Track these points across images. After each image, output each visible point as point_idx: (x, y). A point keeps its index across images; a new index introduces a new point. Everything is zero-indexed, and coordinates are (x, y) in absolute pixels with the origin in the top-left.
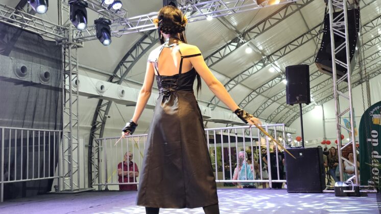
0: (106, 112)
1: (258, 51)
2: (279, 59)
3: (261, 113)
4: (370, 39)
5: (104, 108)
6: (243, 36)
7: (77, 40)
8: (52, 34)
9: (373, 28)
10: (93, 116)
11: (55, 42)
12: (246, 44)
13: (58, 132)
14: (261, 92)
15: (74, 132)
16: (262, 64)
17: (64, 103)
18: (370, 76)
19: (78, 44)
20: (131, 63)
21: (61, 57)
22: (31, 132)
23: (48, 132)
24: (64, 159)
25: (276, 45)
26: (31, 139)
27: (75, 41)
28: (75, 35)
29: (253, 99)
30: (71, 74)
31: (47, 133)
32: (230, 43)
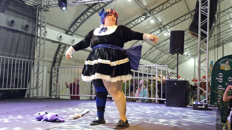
0: (63, 52)
1: (158, 22)
2: (171, 28)
3: (157, 60)
4: (226, 20)
5: (62, 50)
6: (149, 12)
7: (46, 6)
8: (31, 1)
9: (228, 13)
10: (54, 54)
11: (32, 6)
12: (151, 17)
13: (32, 61)
14: (158, 47)
15: (41, 63)
16: (160, 31)
17: (36, 44)
18: (225, 42)
19: (47, 9)
20: (80, 24)
21: (36, 16)
22: (14, 60)
23: (25, 61)
24: (34, 78)
25: (169, 19)
26: (14, 65)
28: (45, 3)
29: (153, 51)
30: (41, 27)
32: (141, 16)
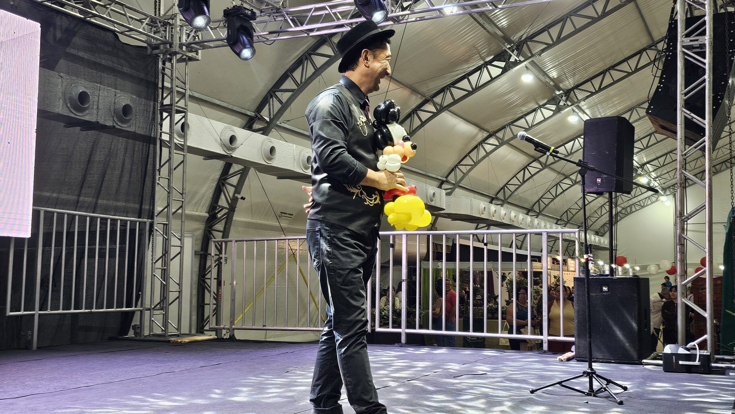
0: (238, 188)
1: (548, 80)
2: (590, 98)
3: (547, 205)
5: (234, 180)
6: (517, 49)
7: (188, 46)
8: (141, 33)
10: (211, 195)
11: (146, 48)
12: (523, 64)
13: (145, 222)
14: (548, 163)
15: (175, 224)
16: (554, 107)
17: (158, 167)
19: (190, 54)
20: (291, 93)
21: (156, 77)
22: (93, 220)
23: (126, 221)
24: (153, 275)
25: (585, 69)
27: (184, 48)
28: (184, 38)
29: (532, 176)
30: (174, 111)
31: (124, 223)
32: (490, 63)
